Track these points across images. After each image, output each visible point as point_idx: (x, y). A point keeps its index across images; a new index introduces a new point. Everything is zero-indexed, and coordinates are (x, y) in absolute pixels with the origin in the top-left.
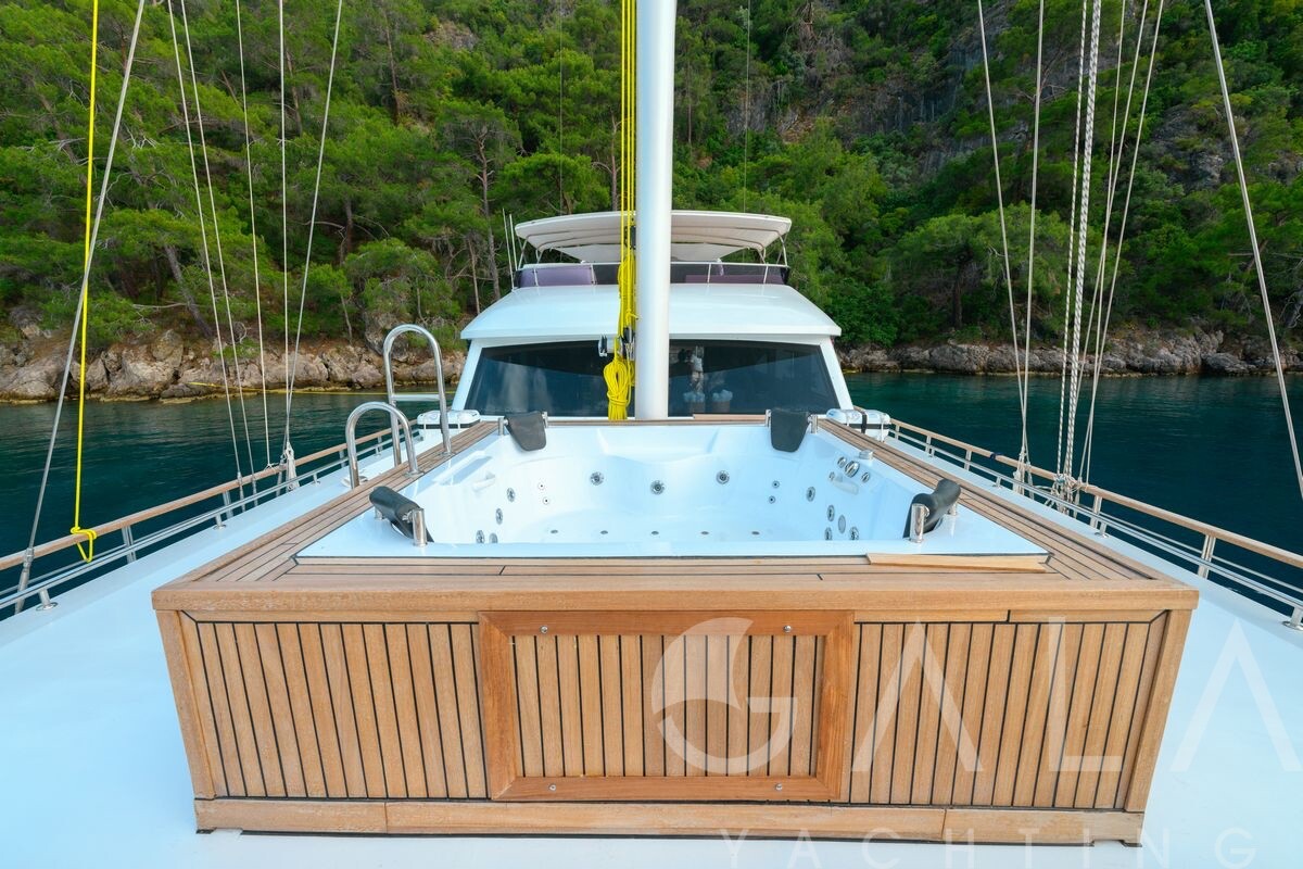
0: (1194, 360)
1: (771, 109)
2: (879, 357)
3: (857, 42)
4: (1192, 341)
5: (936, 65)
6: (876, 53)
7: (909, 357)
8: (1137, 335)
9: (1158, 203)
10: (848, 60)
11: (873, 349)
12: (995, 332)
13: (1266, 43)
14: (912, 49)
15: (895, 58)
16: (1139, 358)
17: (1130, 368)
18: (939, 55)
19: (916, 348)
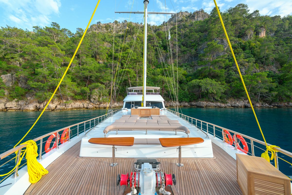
0: (243, 105)
1: (166, 58)
2: (187, 104)
3: (181, 47)
4: (242, 101)
5: (195, 52)
6: (185, 49)
7: (192, 104)
8: (233, 100)
9: (234, 77)
10: (180, 50)
11: (185, 102)
12: (207, 100)
13: (251, 50)
14: (191, 49)
15: (188, 50)
16: (233, 105)
17: (232, 106)
18: (196, 50)
19: (193, 102)
